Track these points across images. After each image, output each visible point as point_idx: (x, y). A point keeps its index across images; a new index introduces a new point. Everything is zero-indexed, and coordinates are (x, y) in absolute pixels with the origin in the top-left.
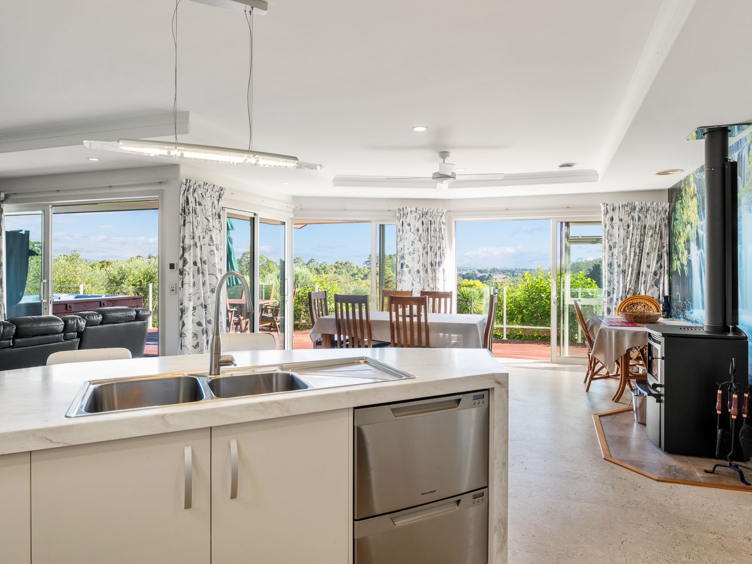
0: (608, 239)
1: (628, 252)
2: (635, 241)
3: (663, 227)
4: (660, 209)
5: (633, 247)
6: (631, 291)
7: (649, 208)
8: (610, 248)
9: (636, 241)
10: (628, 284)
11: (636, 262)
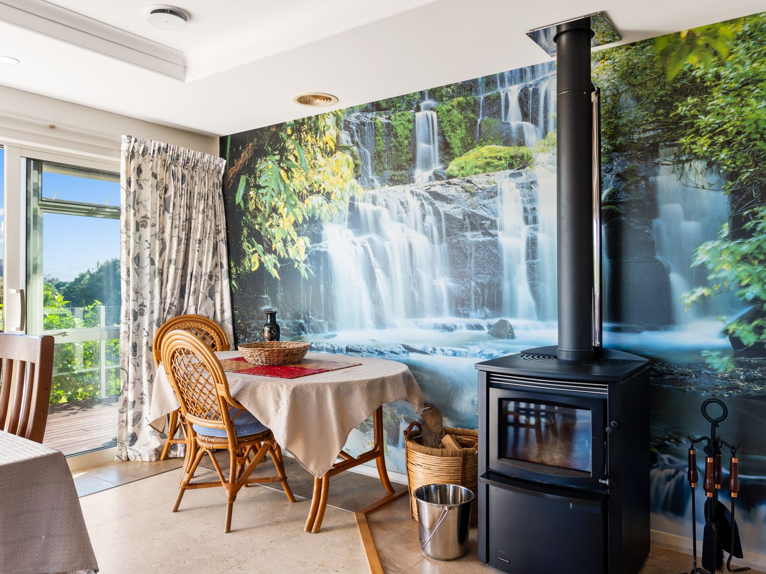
0: (134, 209)
1: (167, 236)
2: (178, 217)
5: (175, 228)
6: (173, 308)
8: (138, 226)
9: (180, 218)
10: (169, 295)
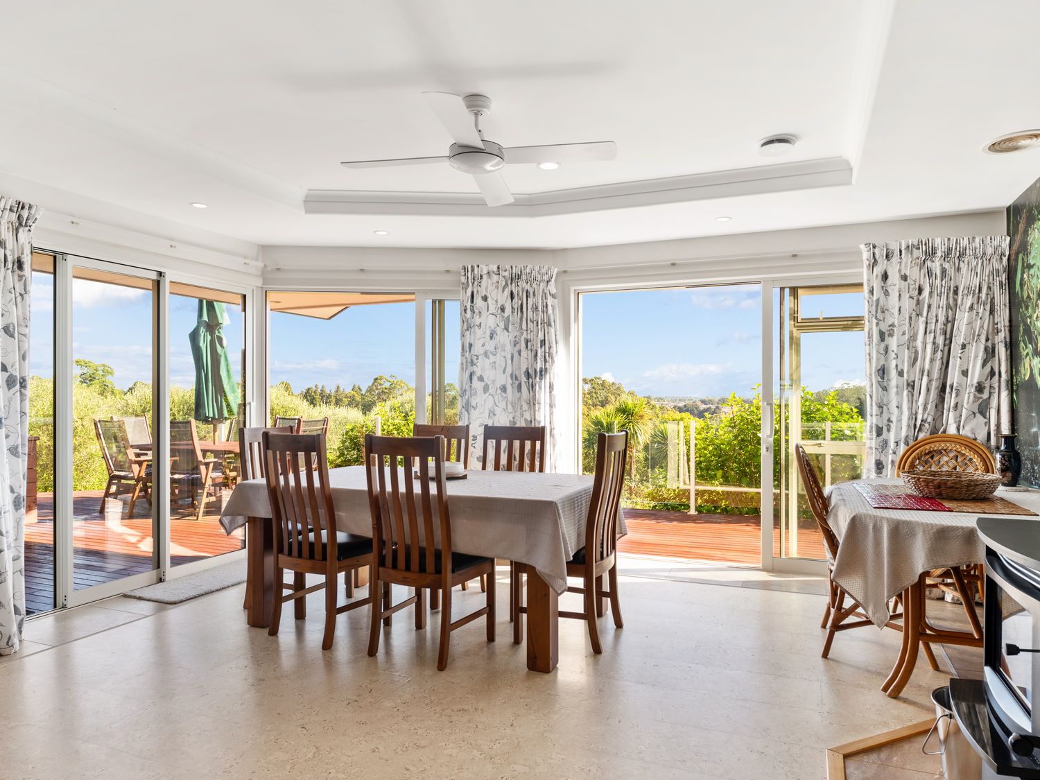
0: (876, 318)
2: (934, 320)
3: (996, 289)
4: (990, 251)
5: (930, 333)
6: (927, 425)
7: (966, 249)
8: (882, 336)
10: (920, 411)
11: (938, 364)
